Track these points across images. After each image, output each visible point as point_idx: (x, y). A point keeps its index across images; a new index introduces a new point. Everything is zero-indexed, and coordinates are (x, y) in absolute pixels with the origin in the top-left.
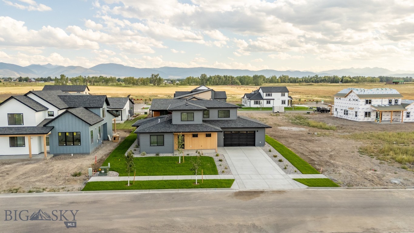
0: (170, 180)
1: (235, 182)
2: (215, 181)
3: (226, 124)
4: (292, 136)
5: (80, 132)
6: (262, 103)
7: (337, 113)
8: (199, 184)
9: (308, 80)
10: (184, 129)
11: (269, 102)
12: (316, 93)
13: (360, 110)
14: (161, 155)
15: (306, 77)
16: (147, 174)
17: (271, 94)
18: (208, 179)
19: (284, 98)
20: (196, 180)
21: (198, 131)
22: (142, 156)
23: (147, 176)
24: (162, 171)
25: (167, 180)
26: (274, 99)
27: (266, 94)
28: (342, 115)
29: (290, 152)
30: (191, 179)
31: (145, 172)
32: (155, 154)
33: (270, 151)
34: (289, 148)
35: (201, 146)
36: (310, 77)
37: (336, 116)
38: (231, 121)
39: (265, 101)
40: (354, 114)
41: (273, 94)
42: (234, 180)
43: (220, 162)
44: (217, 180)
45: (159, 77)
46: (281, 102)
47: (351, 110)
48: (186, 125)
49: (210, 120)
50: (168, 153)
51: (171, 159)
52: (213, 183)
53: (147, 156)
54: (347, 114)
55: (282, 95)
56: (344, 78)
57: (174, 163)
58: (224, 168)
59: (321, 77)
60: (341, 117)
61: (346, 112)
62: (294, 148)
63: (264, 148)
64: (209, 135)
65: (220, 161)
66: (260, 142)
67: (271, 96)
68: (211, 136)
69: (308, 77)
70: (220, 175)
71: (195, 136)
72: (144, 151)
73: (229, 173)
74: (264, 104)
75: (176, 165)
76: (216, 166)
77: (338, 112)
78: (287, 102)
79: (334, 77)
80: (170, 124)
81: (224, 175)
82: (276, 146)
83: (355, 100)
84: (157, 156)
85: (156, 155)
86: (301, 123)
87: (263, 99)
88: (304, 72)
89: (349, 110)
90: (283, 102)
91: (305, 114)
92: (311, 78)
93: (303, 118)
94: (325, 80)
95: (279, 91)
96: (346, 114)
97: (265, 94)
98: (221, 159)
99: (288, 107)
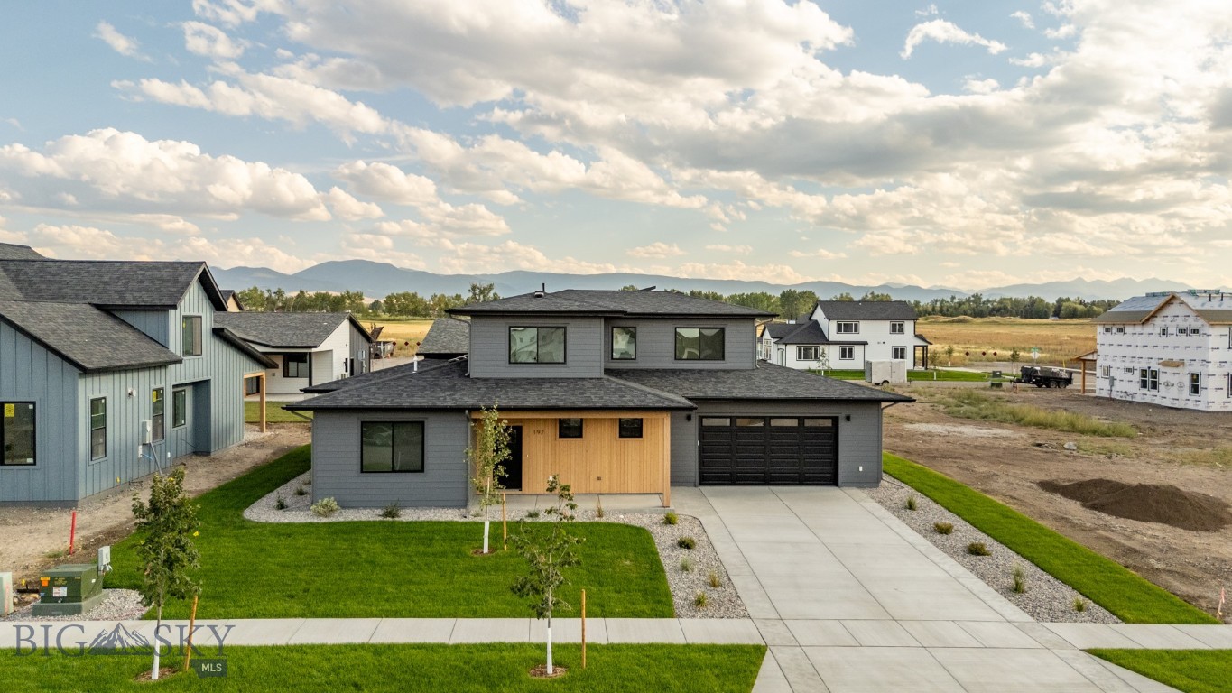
0: (404, 647)
1: (768, 665)
2: (654, 653)
3: (711, 385)
4: (979, 453)
5: (34, 403)
6: (826, 351)
7: (1112, 385)
8: (561, 673)
9: (951, 310)
10: (517, 398)
11: (847, 353)
12: (991, 341)
13: (1211, 369)
14: (408, 515)
15: (943, 300)
16: (298, 608)
17: (856, 325)
18: (616, 639)
19: (898, 340)
20: (549, 649)
21: (579, 404)
22: (316, 520)
23: (295, 616)
24: (381, 591)
25: (391, 647)
26: (865, 343)
27: (840, 325)
28: (1131, 391)
29: (1007, 515)
30: (526, 639)
31: (292, 597)
32: (380, 512)
33: (911, 506)
34: (989, 496)
35: (599, 479)
36: (956, 301)
37: (1105, 394)
38: (731, 375)
39: (835, 351)
40: (1187, 381)
41: (863, 325)
42: (759, 651)
43: (685, 551)
44: (670, 649)
45: (494, 294)
46: (890, 352)
47: (1170, 370)
48: (530, 383)
49: (641, 370)
50: (443, 507)
51: (446, 531)
52: (643, 672)
53: (341, 519)
54: (1155, 385)
55: (894, 330)
56: (1065, 304)
57: (459, 554)
58: (705, 583)
59: (991, 299)
60: (1129, 399)
61: (1149, 379)
62: (1011, 494)
63: (877, 493)
64: (631, 430)
65: (685, 544)
66: (861, 469)
67: (856, 330)
68: (641, 436)
69: (949, 300)
70: (685, 621)
71: (570, 430)
72: (329, 496)
73: (733, 607)
74: (832, 358)
75: (462, 564)
76: (663, 571)
77: (1112, 380)
78: (909, 353)
79: (1033, 302)
80: (461, 376)
81: (707, 620)
82: (931, 486)
83: (1189, 332)
84: (390, 519)
85: (387, 514)
86: (984, 413)
87: (829, 343)
88: (935, 289)
89: (1162, 369)
90: (899, 353)
91: (984, 389)
92: (960, 304)
93: (985, 400)
94: (1005, 308)
95: (883, 316)
96: (1149, 384)
97: (834, 324)
98: (686, 534)
99: (916, 369)
